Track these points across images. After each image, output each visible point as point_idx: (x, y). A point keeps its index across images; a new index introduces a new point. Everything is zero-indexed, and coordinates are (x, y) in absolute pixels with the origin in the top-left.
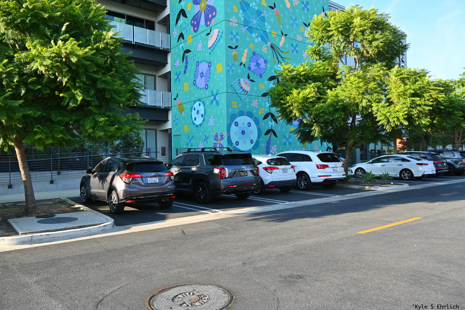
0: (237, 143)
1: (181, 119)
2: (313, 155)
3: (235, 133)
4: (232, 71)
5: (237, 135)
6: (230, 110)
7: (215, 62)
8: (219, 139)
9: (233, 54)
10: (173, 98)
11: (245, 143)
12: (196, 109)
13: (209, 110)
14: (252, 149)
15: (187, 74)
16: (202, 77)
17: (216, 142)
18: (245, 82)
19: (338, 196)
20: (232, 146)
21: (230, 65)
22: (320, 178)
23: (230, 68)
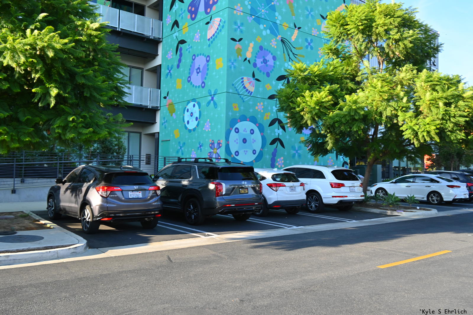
0: (237, 154)
1: (171, 122)
2: (327, 172)
3: (235, 141)
4: (235, 67)
5: (237, 143)
6: (230, 114)
7: (215, 56)
8: (216, 147)
9: (236, 48)
10: (163, 96)
11: (246, 154)
12: (189, 110)
13: (206, 113)
14: (254, 161)
15: (181, 69)
16: (198, 73)
17: (212, 151)
18: (250, 81)
19: (354, 221)
20: (231, 156)
21: (232, 60)
22: (334, 198)
23: (233, 64)
